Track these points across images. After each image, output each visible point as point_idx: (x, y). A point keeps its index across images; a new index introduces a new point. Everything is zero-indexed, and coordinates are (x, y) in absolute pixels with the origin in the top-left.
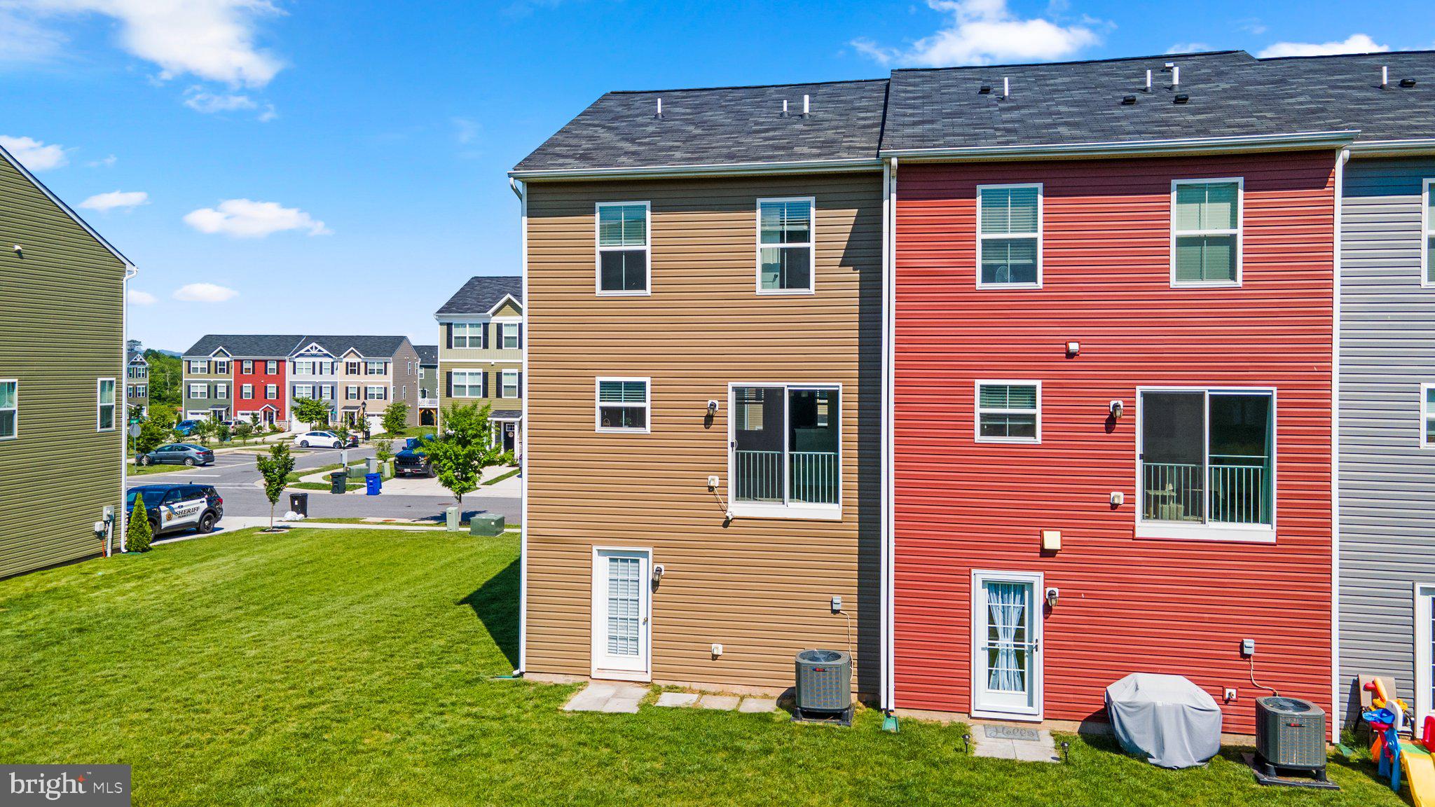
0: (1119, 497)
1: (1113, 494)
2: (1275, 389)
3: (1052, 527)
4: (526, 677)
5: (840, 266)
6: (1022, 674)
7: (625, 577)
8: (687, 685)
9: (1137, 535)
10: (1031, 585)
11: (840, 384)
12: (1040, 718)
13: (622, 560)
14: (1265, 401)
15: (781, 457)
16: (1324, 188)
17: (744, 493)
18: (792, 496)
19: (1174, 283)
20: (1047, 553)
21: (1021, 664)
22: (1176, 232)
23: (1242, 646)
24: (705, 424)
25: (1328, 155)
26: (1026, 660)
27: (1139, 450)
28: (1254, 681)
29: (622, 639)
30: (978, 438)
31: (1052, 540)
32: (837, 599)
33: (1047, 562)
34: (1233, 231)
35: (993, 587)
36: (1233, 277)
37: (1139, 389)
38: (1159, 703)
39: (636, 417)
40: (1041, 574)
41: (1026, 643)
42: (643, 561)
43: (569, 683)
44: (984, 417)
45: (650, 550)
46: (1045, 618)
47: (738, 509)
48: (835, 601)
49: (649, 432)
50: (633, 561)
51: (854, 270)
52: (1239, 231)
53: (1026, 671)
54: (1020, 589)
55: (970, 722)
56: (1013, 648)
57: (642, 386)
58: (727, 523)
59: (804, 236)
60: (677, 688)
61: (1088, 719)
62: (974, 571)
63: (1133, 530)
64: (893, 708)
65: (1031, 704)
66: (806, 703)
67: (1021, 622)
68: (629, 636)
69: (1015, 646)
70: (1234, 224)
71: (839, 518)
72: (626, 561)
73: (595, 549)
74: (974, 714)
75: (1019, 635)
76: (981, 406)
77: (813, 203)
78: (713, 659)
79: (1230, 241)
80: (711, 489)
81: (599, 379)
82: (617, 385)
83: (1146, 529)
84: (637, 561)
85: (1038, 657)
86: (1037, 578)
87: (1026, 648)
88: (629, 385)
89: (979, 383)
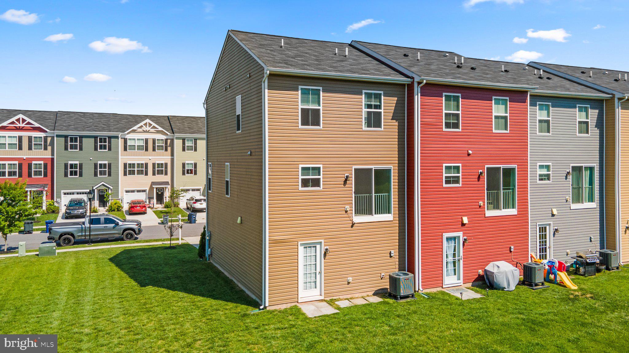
1: (480, 202)
2: (516, 165)
3: (464, 216)
4: (268, 309)
5: (391, 120)
6: (455, 270)
7: (310, 255)
8: (338, 297)
9: (486, 216)
10: (459, 237)
11: (392, 166)
12: (462, 284)
13: (309, 247)
14: (513, 169)
15: (371, 197)
16: (525, 103)
17: (359, 211)
18: (375, 214)
19: (494, 131)
20: (463, 225)
21: (455, 266)
22: (494, 114)
23: (510, 248)
24: (344, 185)
25: (527, 92)
26: (457, 264)
27: (486, 187)
28: (513, 260)
29: (309, 282)
30: (445, 185)
31: (465, 220)
32: (392, 251)
33: (464, 228)
34: (506, 115)
35: (448, 239)
36: (506, 129)
37: (486, 166)
39: (316, 183)
40: (462, 232)
41: (457, 258)
42: (318, 247)
43: (288, 307)
44: (446, 177)
45: (323, 241)
46: (463, 248)
47: (358, 219)
48: (392, 252)
49: (322, 189)
50: (313, 247)
51: (396, 121)
52: (508, 115)
53: (457, 268)
54: (454, 238)
55: (443, 290)
56: (453, 261)
57: (319, 169)
58: (353, 225)
59: (379, 107)
60: (335, 300)
61: (474, 281)
62: (443, 234)
63: (485, 214)
64: (422, 290)
65: (459, 279)
66: (402, 293)
67: (455, 250)
68: (312, 280)
69: (453, 259)
70: (506, 112)
71: (392, 219)
72: (311, 247)
73: (299, 243)
74: (444, 287)
75: (454, 255)
76: (445, 174)
77: (382, 94)
78: (348, 284)
79: (505, 118)
80: (346, 212)
81: (301, 166)
82: (308, 169)
83: (490, 213)
84: (316, 247)
85: (461, 262)
86: (460, 234)
87: (457, 260)
88: (314, 169)
89: (444, 165)
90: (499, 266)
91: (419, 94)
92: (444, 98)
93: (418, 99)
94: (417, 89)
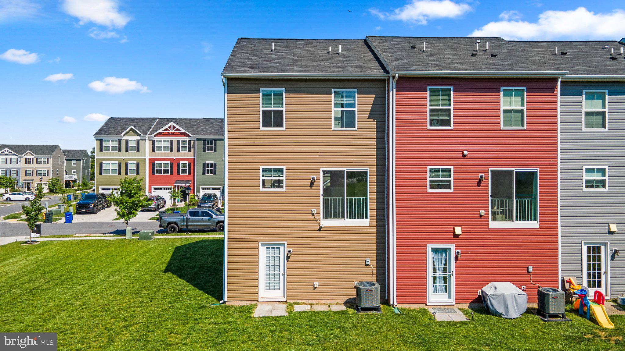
0: (483, 212)
1: (480, 211)
2: (538, 169)
3: (458, 225)
4: (227, 304)
5: (368, 118)
6: (446, 286)
7: (273, 255)
8: (302, 301)
9: (490, 227)
10: (450, 249)
11: (368, 168)
12: (454, 303)
13: (272, 248)
14: (533, 174)
15: (343, 200)
16: (553, 92)
17: (328, 215)
18: (347, 218)
19: (502, 128)
20: (456, 236)
21: (445, 282)
22: (503, 108)
23: (528, 268)
24: (310, 187)
25: (555, 80)
26: (448, 280)
27: (490, 194)
28: (532, 282)
29: (272, 283)
30: (429, 190)
31: (458, 231)
32: (368, 260)
33: (456, 240)
34: (522, 108)
35: (435, 251)
36: (522, 125)
37: (490, 169)
38: (505, 294)
39: (279, 184)
40: (454, 245)
41: (448, 273)
42: (282, 248)
43: (248, 305)
44: (431, 181)
45: (286, 243)
46: (456, 262)
47: (325, 223)
48: (367, 260)
49: (285, 190)
50: (277, 248)
51: (374, 120)
52: (525, 108)
53: (448, 284)
54: (445, 251)
55: (426, 307)
56: (442, 276)
57: (281, 170)
58: (320, 230)
59: (353, 105)
60: (298, 303)
61: (472, 302)
62: (428, 245)
63: (488, 226)
64: (396, 304)
65: (450, 297)
67: (445, 264)
68: (275, 281)
69: (443, 274)
70: (523, 105)
71: (368, 225)
72: (274, 248)
73: (260, 243)
74: (428, 304)
75: (445, 270)
76: (430, 177)
77: (357, 91)
78: (314, 289)
79: (522, 111)
80: (313, 214)
81: (262, 167)
82: (270, 170)
83: (493, 225)
84: (279, 248)
85: (453, 278)
86: (452, 246)
87: (448, 275)
88: (276, 170)
89: (429, 167)
90: (497, 287)
91: (395, 90)
92: (428, 92)
93: (393, 95)
94: (392, 84)
